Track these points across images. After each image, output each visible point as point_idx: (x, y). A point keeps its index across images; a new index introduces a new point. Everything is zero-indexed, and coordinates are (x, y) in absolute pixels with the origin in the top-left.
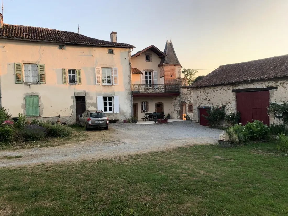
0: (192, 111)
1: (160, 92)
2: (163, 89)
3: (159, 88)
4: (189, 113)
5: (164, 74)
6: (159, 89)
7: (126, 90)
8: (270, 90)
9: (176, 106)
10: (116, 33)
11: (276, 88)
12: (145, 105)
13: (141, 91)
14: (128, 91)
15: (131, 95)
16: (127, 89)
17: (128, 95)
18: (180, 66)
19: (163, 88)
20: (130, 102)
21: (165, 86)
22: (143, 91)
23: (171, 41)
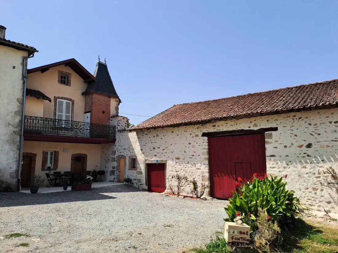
0: (135, 168)
1: (82, 135)
2: (87, 130)
3: (81, 127)
4: (130, 171)
5: (91, 107)
6: (81, 129)
7: (9, 124)
8: (266, 133)
9: (109, 159)
10: (5, 29)
11: (276, 129)
12: (51, 158)
13: (43, 130)
14: (14, 127)
15: (20, 136)
16: (11, 123)
17: (11, 134)
18: (118, 100)
19: (88, 128)
20: (16, 149)
21: (92, 125)
22: (47, 129)
23: (105, 61)
